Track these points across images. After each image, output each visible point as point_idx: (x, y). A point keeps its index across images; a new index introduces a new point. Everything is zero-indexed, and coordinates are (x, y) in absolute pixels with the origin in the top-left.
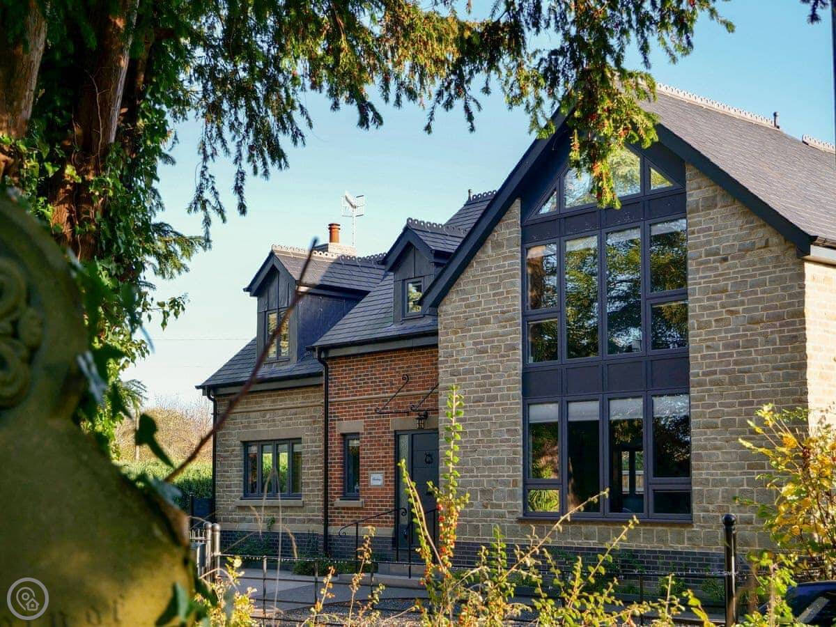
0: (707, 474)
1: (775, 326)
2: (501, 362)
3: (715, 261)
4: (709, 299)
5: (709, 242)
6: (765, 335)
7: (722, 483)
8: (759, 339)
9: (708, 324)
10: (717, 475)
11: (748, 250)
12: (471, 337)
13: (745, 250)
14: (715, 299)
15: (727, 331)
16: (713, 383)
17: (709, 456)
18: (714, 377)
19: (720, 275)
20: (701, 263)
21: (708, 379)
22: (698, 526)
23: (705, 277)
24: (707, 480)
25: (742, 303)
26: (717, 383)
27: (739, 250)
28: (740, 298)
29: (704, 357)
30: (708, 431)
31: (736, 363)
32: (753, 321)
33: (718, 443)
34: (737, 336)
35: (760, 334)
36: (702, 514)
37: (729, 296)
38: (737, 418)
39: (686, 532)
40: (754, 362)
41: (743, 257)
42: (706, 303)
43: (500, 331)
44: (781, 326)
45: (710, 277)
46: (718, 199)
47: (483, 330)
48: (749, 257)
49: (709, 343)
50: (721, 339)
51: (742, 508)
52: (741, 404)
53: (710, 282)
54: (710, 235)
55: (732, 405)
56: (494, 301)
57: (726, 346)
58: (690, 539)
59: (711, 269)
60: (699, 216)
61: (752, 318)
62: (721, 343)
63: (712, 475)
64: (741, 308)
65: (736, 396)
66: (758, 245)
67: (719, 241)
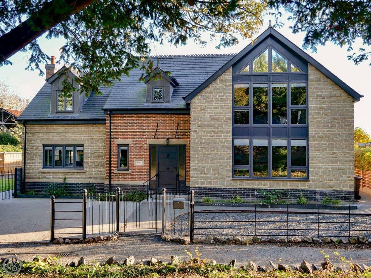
0: (316, 165)
1: (343, 121)
2: (224, 123)
3: (320, 98)
4: (317, 110)
5: (317, 92)
6: (339, 123)
7: (321, 168)
8: (337, 124)
9: (317, 118)
10: (319, 165)
11: (332, 97)
12: (209, 113)
13: (332, 96)
14: (320, 110)
15: (324, 121)
16: (318, 137)
17: (317, 160)
18: (318, 135)
19: (322, 103)
20: (314, 98)
21: (316, 135)
22: (311, 182)
23: (316, 103)
24: (316, 167)
25: (331, 113)
26: (321, 137)
27: (330, 96)
28: (329, 111)
29: (315, 128)
30: (316, 152)
31: (328, 131)
32: (335, 119)
33: (320, 156)
34: (329, 123)
35: (337, 123)
36: (313, 178)
37: (326, 110)
38: (328, 148)
39: (307, 183)
40: (335, 131)
41: (331, 98)
42: (316, 111)
43: (224, 112)
44: (345, 121)
45: (318, 103)
46: (321, 78)
47: (214, 111)
48: (333, 99)
49: (317, 124)
50: (322, 123)
51: (329, 176)
52: (329, 144)
53: (318, 105)
54: (318, 90)
55: (326, 144)
56: (221, 101)
57: (324, 126)
58: (308, 186)
59: (319, 101)
60: (313, 83)
61: (334, 117)
62: (322, 124)
63: (318, 165)
64: (330, 114)
65: (327, 141)
66: (336, 95)
67: (322, 92)
